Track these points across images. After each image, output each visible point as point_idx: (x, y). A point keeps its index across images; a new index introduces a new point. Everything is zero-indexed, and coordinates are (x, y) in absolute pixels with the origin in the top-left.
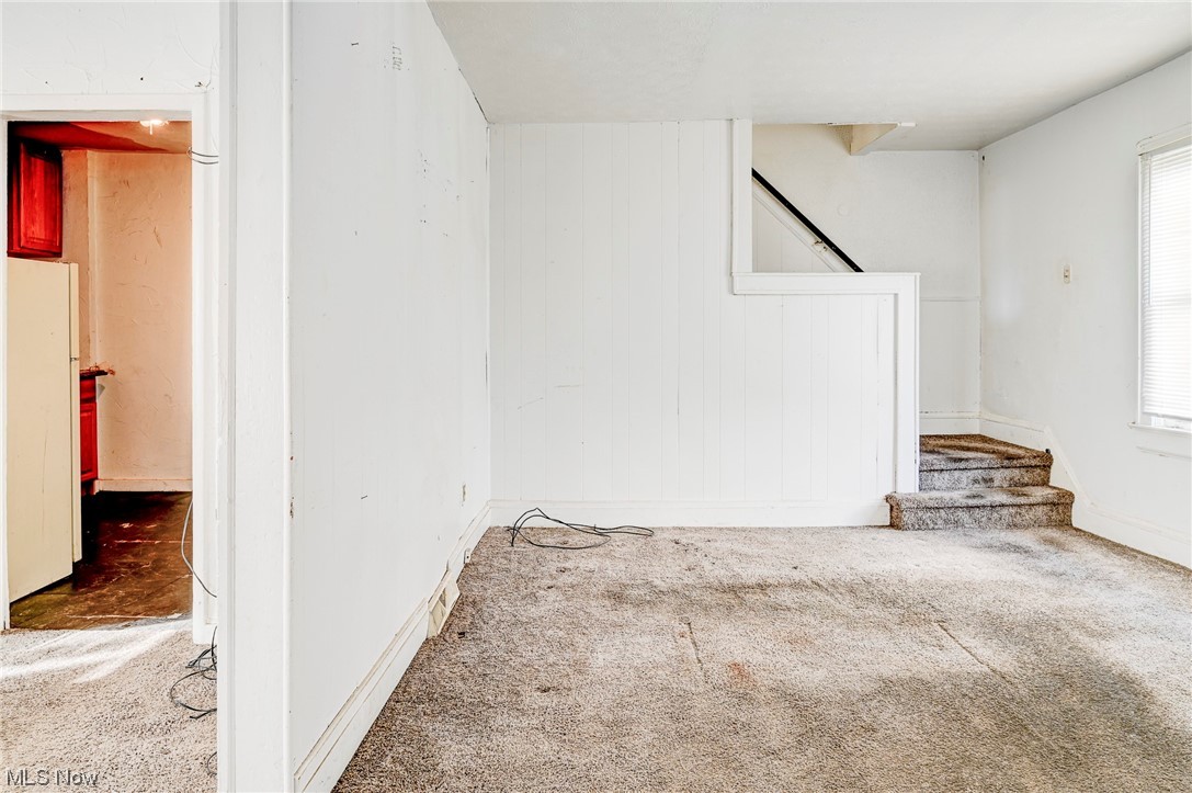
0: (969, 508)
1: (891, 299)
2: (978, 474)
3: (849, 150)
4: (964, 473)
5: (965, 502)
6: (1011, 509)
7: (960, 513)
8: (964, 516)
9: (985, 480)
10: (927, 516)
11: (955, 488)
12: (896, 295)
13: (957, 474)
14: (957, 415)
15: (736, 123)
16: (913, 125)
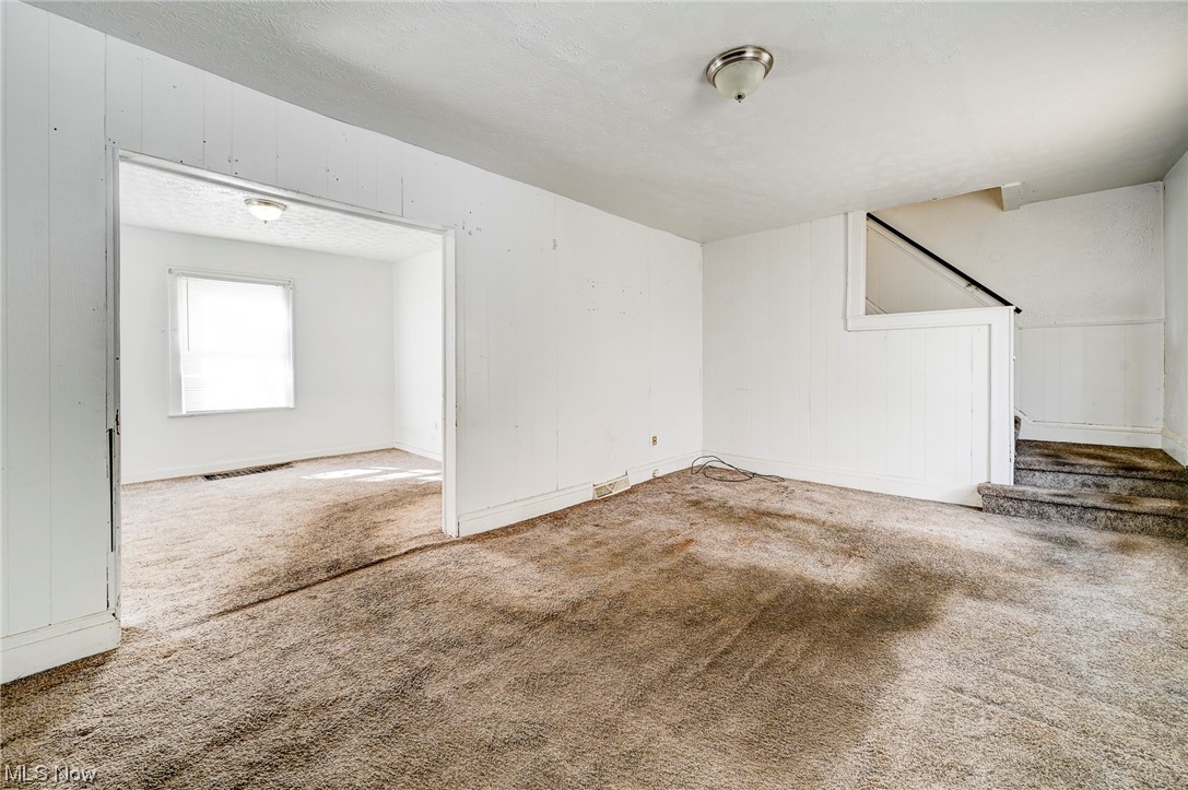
0: (1057, 505)
1: (986, 328)
2: (1090, 480)
3: (1002, 208)
4: (1071, 476)
5: (1048, 499)
6: (1109, 514)
7: (1046, 508)
8: (1052, 511)
9: (1098, 486)
10: (1007, 504)
11: (1044, 486)
12: (990, 325)
13: (1062, 476)
14: (1130, 429)
15: (850, 215)
16: (1018, 184)
